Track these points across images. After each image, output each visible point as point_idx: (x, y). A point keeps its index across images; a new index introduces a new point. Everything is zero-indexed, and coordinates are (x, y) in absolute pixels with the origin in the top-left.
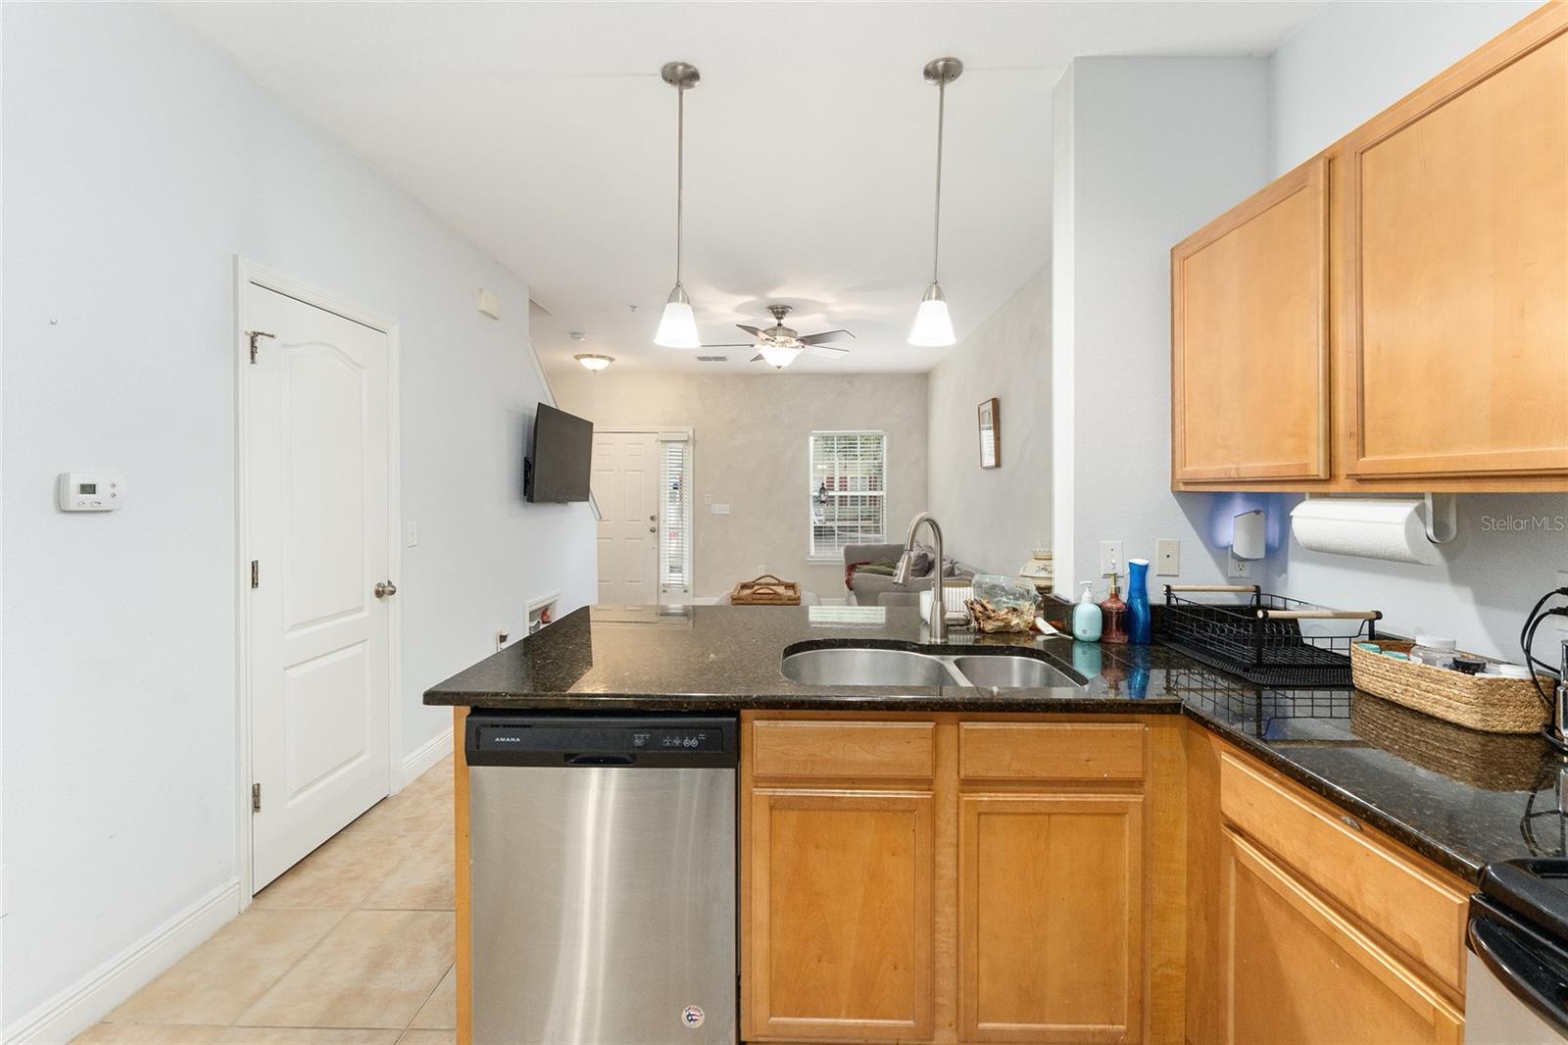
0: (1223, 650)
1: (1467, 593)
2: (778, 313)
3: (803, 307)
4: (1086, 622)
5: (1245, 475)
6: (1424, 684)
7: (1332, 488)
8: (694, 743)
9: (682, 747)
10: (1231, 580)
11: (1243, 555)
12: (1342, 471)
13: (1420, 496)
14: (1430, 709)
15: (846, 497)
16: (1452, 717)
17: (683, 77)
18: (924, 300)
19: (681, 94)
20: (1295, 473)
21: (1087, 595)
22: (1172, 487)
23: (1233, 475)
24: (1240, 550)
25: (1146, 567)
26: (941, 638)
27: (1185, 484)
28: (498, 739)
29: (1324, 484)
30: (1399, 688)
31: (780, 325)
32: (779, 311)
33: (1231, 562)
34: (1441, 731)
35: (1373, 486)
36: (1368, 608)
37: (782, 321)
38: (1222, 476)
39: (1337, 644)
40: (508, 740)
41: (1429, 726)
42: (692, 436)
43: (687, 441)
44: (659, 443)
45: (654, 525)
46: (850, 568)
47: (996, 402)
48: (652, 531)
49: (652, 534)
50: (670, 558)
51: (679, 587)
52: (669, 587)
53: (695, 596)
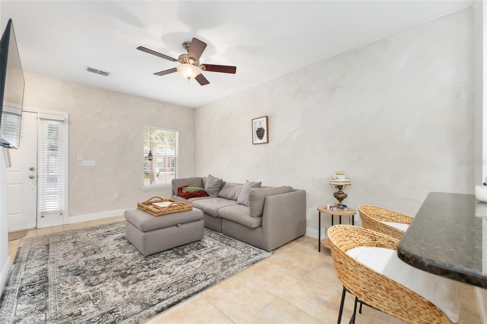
42: (68, 119)
43: (63, 121)
44: (39, 119)
45: (33, 174)
46: (180, 189)
47: (267, 117)
48: (31, 178)
49: (31, 180)
50: (48, 194)
51: (55, 212)
52: (47, 213)
53: (69, 216)
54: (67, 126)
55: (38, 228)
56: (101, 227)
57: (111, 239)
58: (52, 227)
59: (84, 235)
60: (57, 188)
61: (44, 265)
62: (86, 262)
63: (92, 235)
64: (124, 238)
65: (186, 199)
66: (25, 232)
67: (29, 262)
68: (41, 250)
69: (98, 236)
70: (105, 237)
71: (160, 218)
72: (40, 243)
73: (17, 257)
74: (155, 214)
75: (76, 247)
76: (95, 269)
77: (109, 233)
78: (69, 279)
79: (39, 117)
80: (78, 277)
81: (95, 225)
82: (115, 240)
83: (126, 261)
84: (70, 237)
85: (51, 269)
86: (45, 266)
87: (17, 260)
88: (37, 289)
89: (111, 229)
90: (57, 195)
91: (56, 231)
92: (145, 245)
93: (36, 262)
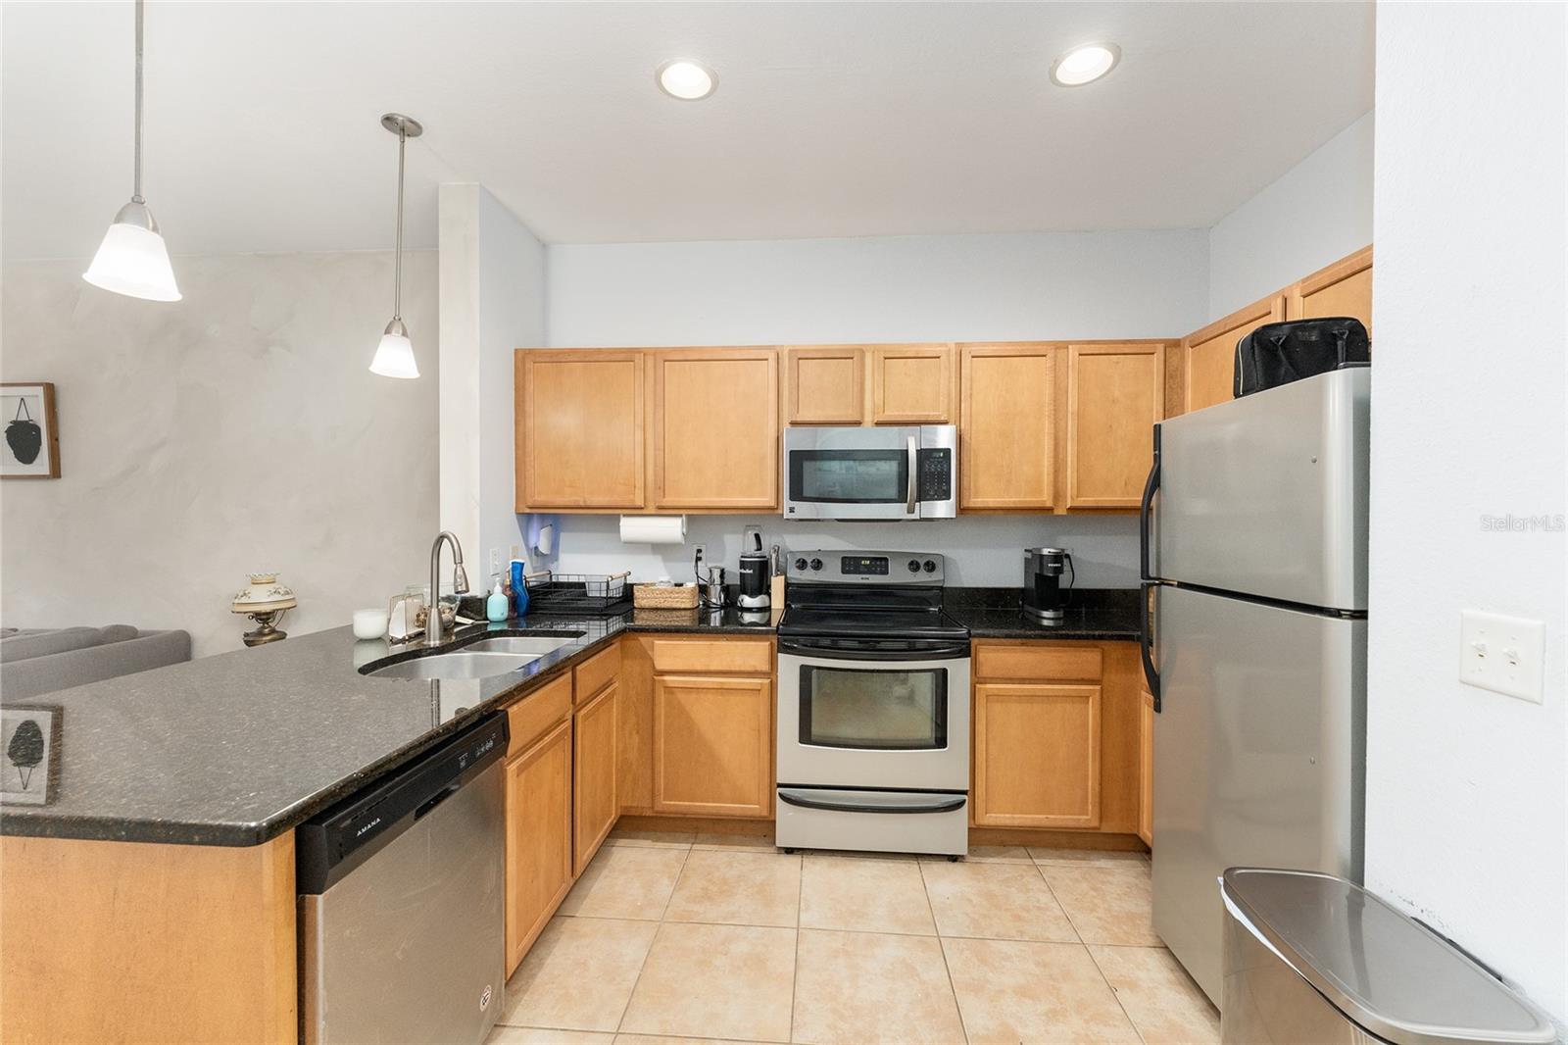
1: (659, 557)
4: (498, 607)
6: (673, 596)
7: (644, 512)
8: (492, 743)
9: (486, 752)
10: (540, 569)
11: (545, 554)
12: (651, 505)
13: (681, 516)
16: (683, 606)
18: (387, 332)
20: (627, 504)
21: (498, 587)
22: (516, 508)
23: (582, 504)
24: (542, 550)
25: (523, 564)
26: (440, 639)
27: (531, 508)
28: (360, 833)
29: (637, 511)
30: (662, 600)
34: (678, 613)
35: (664, 511)
40: (369, 826)
47: (52, 388)
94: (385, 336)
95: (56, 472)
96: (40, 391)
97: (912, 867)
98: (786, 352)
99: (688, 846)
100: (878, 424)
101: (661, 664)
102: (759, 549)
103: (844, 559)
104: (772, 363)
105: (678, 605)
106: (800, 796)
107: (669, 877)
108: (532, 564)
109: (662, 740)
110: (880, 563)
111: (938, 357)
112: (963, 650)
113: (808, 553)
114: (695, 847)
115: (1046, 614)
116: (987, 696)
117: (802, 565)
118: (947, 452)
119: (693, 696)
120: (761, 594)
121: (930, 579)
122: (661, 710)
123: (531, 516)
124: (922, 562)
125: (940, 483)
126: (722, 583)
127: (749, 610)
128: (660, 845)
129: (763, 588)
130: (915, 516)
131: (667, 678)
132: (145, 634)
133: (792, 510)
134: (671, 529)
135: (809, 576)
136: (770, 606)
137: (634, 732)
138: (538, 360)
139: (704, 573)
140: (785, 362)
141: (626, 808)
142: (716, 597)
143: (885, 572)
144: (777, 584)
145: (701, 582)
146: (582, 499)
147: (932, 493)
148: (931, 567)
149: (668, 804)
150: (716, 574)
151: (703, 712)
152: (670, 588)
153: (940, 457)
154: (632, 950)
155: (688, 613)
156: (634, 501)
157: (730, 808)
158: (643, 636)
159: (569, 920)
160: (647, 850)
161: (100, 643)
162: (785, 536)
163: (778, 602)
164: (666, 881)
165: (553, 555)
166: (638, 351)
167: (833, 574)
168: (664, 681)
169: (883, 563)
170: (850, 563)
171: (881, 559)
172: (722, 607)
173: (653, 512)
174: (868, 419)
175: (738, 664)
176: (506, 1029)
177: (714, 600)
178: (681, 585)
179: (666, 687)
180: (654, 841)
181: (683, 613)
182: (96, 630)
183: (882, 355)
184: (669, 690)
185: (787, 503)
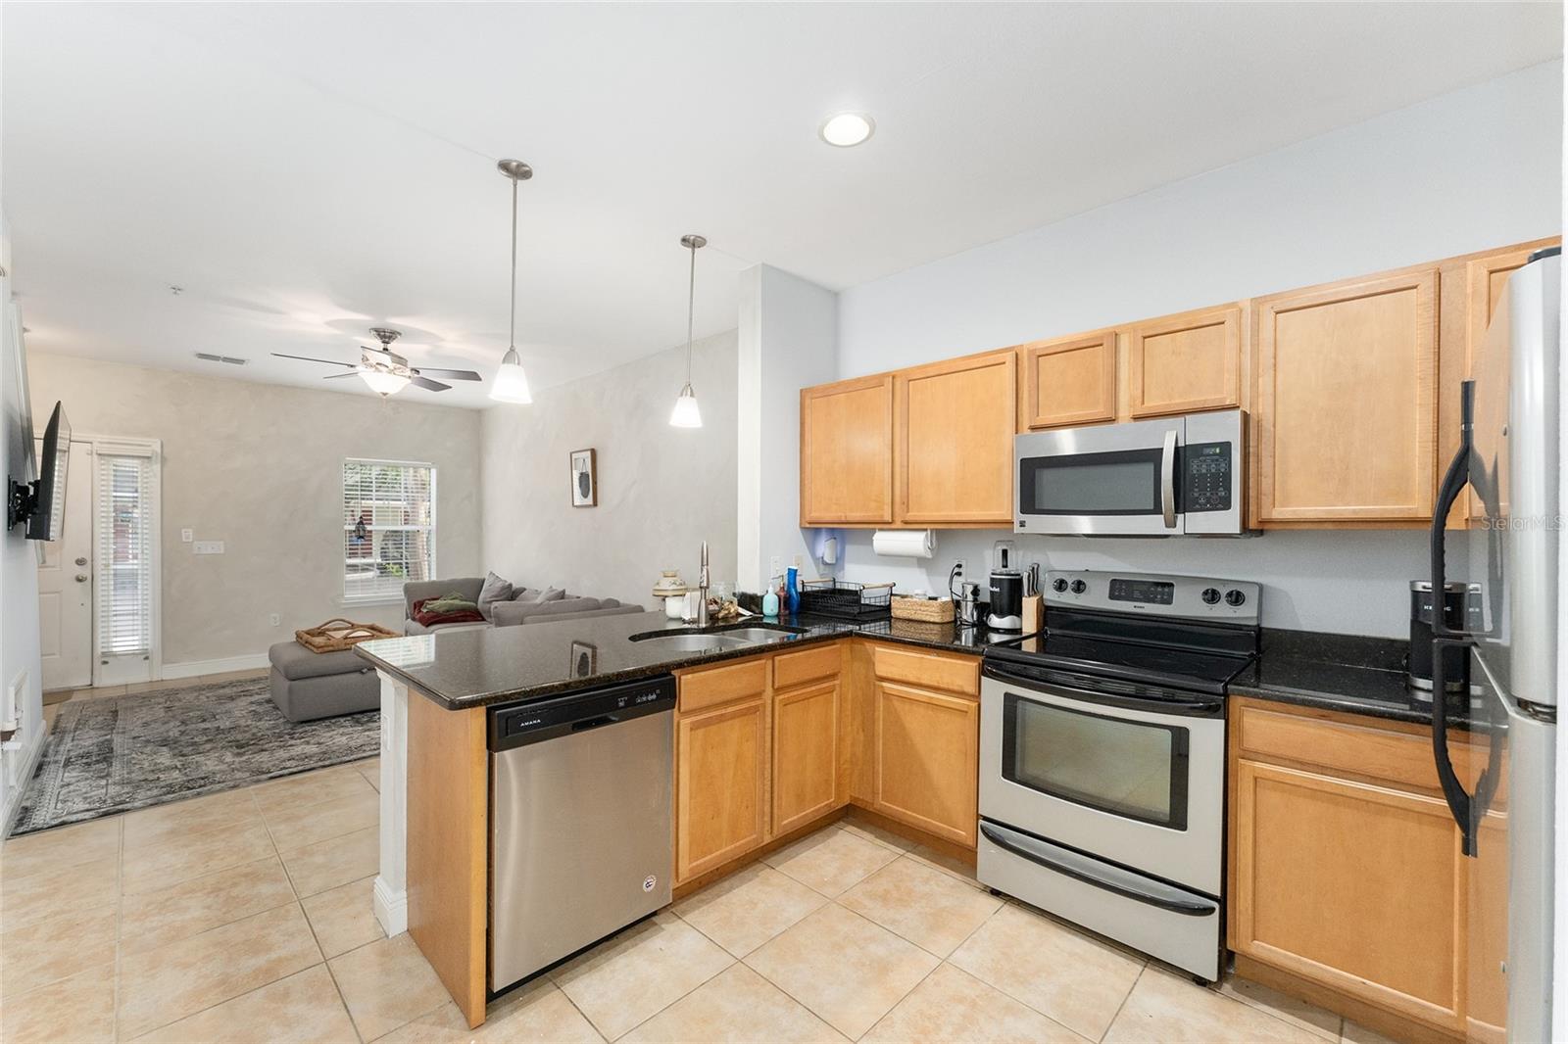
0: (842, 609)
1: (924, 570)
2: (385, 337)
3: (415, 335)
4: (770, 606)
5: (850, 519)
6: (922, 608)
7: (893, 526)
8: (654, 697)
9: (647, 701)
10: (821, 575)
11: (828, 562)
12: (898, 520)
13: (926, 530)
14: (924, 619)
15: (402, 532)
16: (932, 620)
17: (517, 172)
19: (515, 186)
20: (878, 519)
21: (771, 590)
22: (801, 524)
23: (843, 519)
24: (828, 559)
25: (796, 570)
27: (810, 523)
28: (523, 724)
29: (887, 525)
30: (913, 612)
31: (385, 349)
32: (386, 336)
33: (822, 566)
34: (928, 626)
35: (910, 526)
36: (890, 582)
37: (389, 346)
38: (836, 520)
39: (873, 600)
40: (531, 722)
41: (924, 626)
42: (159, 451)
43: (148, 458)
44: (95, 456)
45: (85, 572)
46: (418, 605)
47: (593, 452)
48: (79, 580)
49: (79, 584)
50: (116, 615)
51: (134, 654)
52: (115, 655)
53: (164, 662)
54: (157, 468)
55: (95, 685)
56: (231, 684)
57: (243, 702)
58: (126, 685)
59: (190, 697)
60: (136, 603)
61: (106, 735)
62: (182, 733)
63: (208, 697)
64: (269, 701)
65: (423, 625)
66: (68, 693)
67: (77, 733)
68: (100, 718)
69: (219, 698)
70: (233, 700)
71: (324, 657)
72: (100, 708)
73: (55, 727)
74: (315, 650)
75: (170, 714)
76: (196, 739)
77: (247, 693)
78: (148, 750)
79: (94, 452)
80: (164, 748)
81: (221, 680)
82: (252, 703)
83: (255, 730)
84: (161, 700)
85: (118, 740)
86: (108, 737)
87: (56, 729)
88: (94, 759)
89: (251, 688)
90: (136, 617)
91: (132, 691)
92: (291, 702)
93: (92, 733)
94: (680, 398)
95: (595, 504)
96: (589, 453)
97: (1135, 967)
98: (1025, 352)
99: (902, 852)
100: (1136, 418)
101: (881, 670)
102: (1005, 566)
103: (1114, 582)
104: (1010, 368)
105: (927, 619)
106: (998, 833)
107: (865, 870)
108: (818, 572)
109: (881, 742)
110: (1161, 589)
111: (1223, 323)
112: (1215, 708)
113: (1071, 572)
114: (909, 855)
115: (1422, 683)
116: (1256, 779)
117: (1061, 586)
118: (1226, 447)
119: (907, 707)
120: (1011, 614)
121: (1234, 615)
122: (880, 713)
123: (813, 530)
124: (1223, 591)
125: (1215, 488)
126: (975, 600)
127: (997, 630)
128: (879, 842)
129: (1016, 609)
130: (1178, 530)
131: (884, 684)
132: (624, 605)
133: (1022, 524)
134: (916, 542)
135: (1069, 599)
136: (1021, 629)
137: (861, 730)
138: (815, 395)
139: (957, 588)
140: (1025, 363)
141: (855, 798)
142: (968, 613)
143: (1169, 602)
144: (1029, 605)
145: (955, 597)
146: (843, 515)
147: (1202, 501)
148: (1236, 598)
149: (882, 804)
150: (970, 589)
151: (915, 722)
152: (924, 600)
153: (1215, 454)
154: (794, 910)
155: (937, 627)
156: (882, 516)
157: (938, 827)
158: (869, 642)
159: (768, 870)
160: (864, 842)
161: (600, 608)
162: (1048, 553)
163: (1029, 623)
164: (860, 872)
165: (838, 562)
166: (885, 375)
167: (1096, 598)
168: (882, 687)
169: (1166, 590)
170: (1121, 588)
171: (1164, 585)
172: (973, 625)
173: (900, 527)
174: (1125, 412)
175: (945, 682)
176: (680, 921)
177: (965, 617)
178: (935, 599)
179: (884, 693)
180: (876, 837)
181: (932, 626)
182: (597, 600)
183: (1140, 335)
184: (887, 696)
185: (1018, 517)
